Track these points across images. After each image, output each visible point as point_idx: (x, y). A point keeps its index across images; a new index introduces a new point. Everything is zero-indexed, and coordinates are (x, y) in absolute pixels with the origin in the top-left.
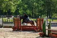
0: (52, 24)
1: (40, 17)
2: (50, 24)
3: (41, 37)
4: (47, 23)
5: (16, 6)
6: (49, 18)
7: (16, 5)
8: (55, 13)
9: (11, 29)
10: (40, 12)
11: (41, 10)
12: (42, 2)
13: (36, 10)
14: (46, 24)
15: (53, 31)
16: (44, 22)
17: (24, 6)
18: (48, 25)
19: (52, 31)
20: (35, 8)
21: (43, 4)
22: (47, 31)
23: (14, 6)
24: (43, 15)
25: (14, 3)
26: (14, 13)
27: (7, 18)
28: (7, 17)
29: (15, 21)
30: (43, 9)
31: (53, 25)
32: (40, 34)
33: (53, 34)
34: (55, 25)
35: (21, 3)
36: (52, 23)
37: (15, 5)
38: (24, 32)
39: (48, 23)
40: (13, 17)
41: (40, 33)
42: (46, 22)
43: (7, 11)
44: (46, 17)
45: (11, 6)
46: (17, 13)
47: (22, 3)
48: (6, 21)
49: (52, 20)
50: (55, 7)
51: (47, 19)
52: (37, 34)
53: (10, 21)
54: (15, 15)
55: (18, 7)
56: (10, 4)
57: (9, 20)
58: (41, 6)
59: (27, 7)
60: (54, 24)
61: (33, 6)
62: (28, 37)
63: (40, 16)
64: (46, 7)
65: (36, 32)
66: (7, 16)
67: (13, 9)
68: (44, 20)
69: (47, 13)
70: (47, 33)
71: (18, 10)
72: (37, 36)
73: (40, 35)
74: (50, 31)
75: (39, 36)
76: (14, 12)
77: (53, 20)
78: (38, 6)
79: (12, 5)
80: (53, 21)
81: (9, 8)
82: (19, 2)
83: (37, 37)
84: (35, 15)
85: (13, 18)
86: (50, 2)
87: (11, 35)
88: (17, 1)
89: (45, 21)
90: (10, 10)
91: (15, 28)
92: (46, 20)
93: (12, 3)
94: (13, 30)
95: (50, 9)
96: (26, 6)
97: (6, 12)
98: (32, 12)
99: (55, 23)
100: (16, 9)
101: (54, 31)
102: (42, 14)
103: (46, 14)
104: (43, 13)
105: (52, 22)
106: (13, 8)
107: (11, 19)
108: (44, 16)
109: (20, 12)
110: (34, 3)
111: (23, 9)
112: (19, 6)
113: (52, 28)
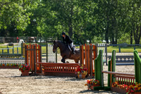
0: (119, 59)
1: (88, 41)
2: (112, 58)
3: (92, 90)
4: (106, 56)
5: (30, 14)
6: (110, 45)
7: (30, 11)
8: (126, 32)
9: (18, 72)
10: (87, 29)
11: (90, 24)
12: (94, 6)
13: (80, 25)
14: (104, 59)
15: (121, 77)
16: (98, 54)
17: (48, 15)
18: (108, 60)
19: (118, 77)
20: (76, 19)
21: (95, 9)
22: (106, 77)
23: (24, 14)
24: (96, 38)
25: (23, 6)
26: (24, 32)
27: (6, 44)
28: (7, 41)
29: (26, 51)
30: (95, 22)
31: (121, 61)
32: (90, 84)
33: (120, 83)
34: (125, 61)
35: (43, 7)
36: (117, 57)
37: (27, 12)
38: (49, 79)
39: (110, 57)
40: (21, 40)
41: (89, 82)
42: (104, 54)
43: (6, 27)
44: (104, 41)
45: (16, 13)
46: (31, 31)
47: (45, 7)
48: (5, 51)
49: (117, 50)
50: (125, 17)
51: (106, 46)
52: (83, 84)
53: (15, 53)
54: (26, 35)
55: (35, 17)
56: (13, 9)
57: (11, 48)
58: (90, 15)
59: (57, 16)
60: (123, 59)
61: (72, 14)
62: (60, 91)
63: (90, 40)
64: (103, 17)
65: (78, 78)
66: (6, 39)
67: (22, 21)
68: (99, 49)
69: (107, 32)
70: (106, 82)
71: (35, 23)
72: (81, 90)
73: (89, 87)
74: (114, 76)
75: (86, 88)
76: (24, 29)
77: (122, 50)
78: (83, 15)
79: (18, 11)
80: (120, 52)
81: (13, 19)
82: (36, 5)
83: (81, 92)
84: (77, 36)
85: (22, 44)
86: (112, 5)
87: (16, 87)
88: (33, 3)
89: (101, 52)
90: (14, 23)
91: (28, 69)
92: (103, 49)
93: (20, 7)
94: (21, 73)
95: (114, 22)
96: (53, 14)
97: (4, 30)
98: (68, 29)
99: (125, 57)
100: (29, 22)
101: (123, 77)
102: (93, 35)
103: (104, 35)
104: (96, 31)
105: (117, 54)
106: (21, 19)
107: (17, 47)
108: (98, 39)
109: (39, 28)
110: (75, 8)
111: (47, 23)
112: (37, 14)
113: (119, 69)
